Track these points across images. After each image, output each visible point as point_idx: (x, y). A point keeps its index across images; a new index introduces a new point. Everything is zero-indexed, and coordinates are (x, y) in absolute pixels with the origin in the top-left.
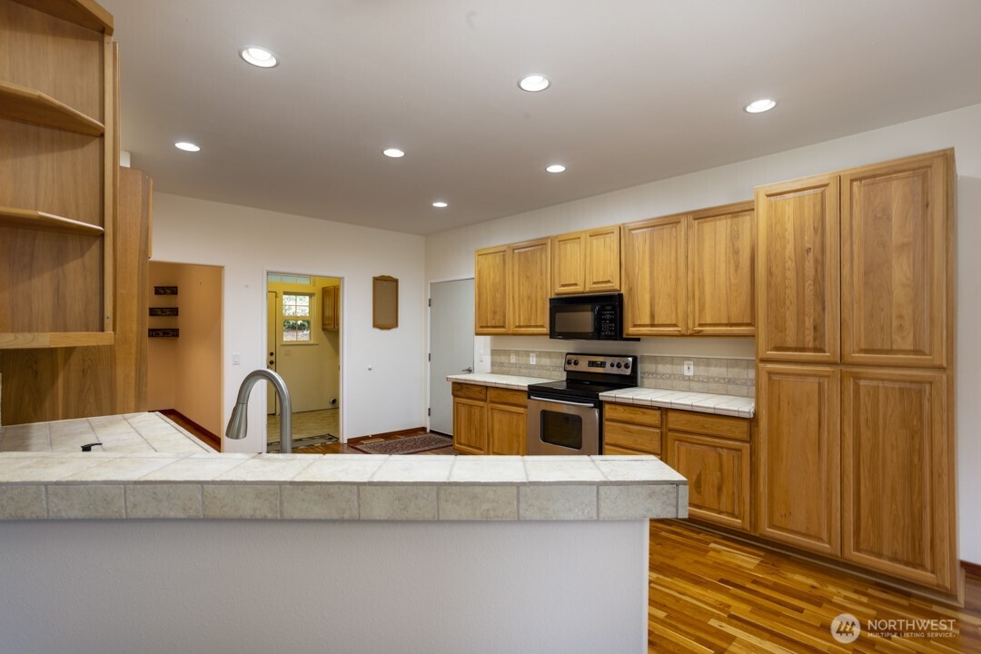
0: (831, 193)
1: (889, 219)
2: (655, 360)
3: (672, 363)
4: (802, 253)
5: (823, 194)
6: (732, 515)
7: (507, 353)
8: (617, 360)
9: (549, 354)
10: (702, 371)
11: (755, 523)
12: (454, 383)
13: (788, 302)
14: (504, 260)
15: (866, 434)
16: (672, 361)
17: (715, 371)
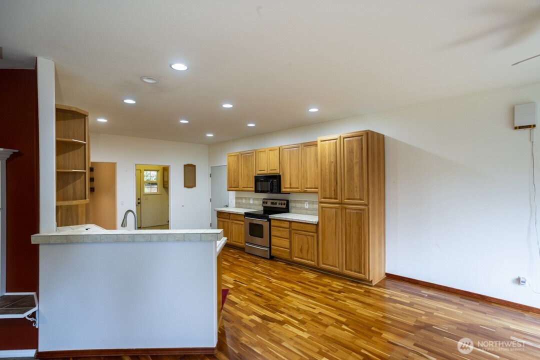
0: (338, 141)
1: (353, 153)
2: (295, 201)
3: (301, 203)
4: (330, 163)
5: (336, 142)
6: (311, 260)
7: (241, 198)
8: (281, 202)
9: (257, 199)
10: (311, 206)
11: (318, 263)
12: (217, 212)
13: (327, 181)
14: (238, 159)
15: (348, 228)
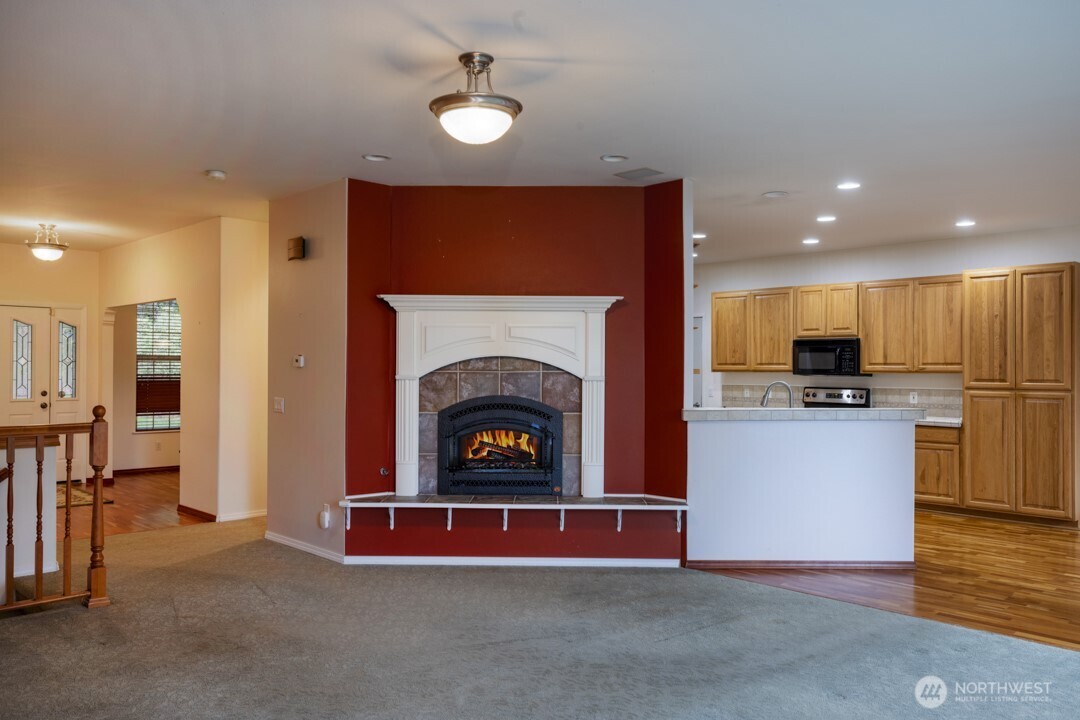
0: (1010, 280)
1: (1042, 300)
2: (885, 391)
3: (900, 394)
4: (992, 318)
5: (1005, 281)
7: (741, 388)
8: (852, 392)
9: (787, 388)
10: (925, 400)
11: (962, 500)
15: (1030, 432)
17: (934, 399)
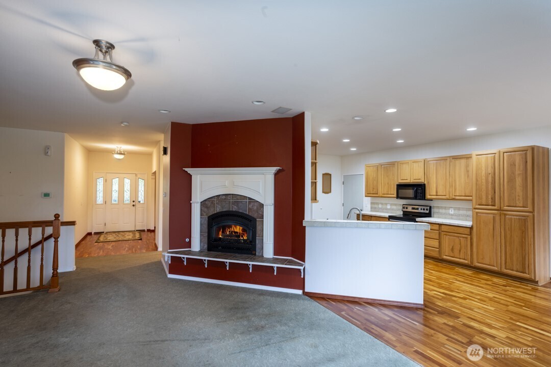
0: (497, 156)
1: (515, 165)
2: (438, 207)
3: (445, 209)
4: (487, 175)
5: (494, 156)
6: (464, 259)
7: (378, 204)
8: (423, 207)
9: (395, 205)
10: (457, 212)
11: (472, 262)
12: (357, 214)
13: (483, 190)
14: (378, 169)
15: (508, 232)
16: (445, 208)
17: (461, 212)
